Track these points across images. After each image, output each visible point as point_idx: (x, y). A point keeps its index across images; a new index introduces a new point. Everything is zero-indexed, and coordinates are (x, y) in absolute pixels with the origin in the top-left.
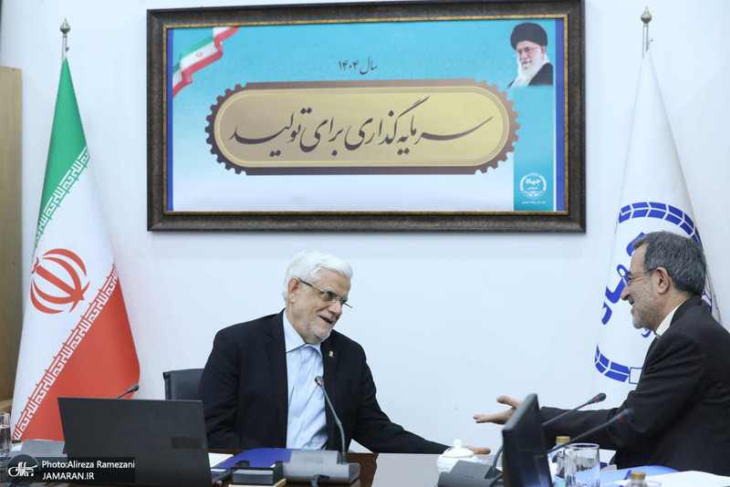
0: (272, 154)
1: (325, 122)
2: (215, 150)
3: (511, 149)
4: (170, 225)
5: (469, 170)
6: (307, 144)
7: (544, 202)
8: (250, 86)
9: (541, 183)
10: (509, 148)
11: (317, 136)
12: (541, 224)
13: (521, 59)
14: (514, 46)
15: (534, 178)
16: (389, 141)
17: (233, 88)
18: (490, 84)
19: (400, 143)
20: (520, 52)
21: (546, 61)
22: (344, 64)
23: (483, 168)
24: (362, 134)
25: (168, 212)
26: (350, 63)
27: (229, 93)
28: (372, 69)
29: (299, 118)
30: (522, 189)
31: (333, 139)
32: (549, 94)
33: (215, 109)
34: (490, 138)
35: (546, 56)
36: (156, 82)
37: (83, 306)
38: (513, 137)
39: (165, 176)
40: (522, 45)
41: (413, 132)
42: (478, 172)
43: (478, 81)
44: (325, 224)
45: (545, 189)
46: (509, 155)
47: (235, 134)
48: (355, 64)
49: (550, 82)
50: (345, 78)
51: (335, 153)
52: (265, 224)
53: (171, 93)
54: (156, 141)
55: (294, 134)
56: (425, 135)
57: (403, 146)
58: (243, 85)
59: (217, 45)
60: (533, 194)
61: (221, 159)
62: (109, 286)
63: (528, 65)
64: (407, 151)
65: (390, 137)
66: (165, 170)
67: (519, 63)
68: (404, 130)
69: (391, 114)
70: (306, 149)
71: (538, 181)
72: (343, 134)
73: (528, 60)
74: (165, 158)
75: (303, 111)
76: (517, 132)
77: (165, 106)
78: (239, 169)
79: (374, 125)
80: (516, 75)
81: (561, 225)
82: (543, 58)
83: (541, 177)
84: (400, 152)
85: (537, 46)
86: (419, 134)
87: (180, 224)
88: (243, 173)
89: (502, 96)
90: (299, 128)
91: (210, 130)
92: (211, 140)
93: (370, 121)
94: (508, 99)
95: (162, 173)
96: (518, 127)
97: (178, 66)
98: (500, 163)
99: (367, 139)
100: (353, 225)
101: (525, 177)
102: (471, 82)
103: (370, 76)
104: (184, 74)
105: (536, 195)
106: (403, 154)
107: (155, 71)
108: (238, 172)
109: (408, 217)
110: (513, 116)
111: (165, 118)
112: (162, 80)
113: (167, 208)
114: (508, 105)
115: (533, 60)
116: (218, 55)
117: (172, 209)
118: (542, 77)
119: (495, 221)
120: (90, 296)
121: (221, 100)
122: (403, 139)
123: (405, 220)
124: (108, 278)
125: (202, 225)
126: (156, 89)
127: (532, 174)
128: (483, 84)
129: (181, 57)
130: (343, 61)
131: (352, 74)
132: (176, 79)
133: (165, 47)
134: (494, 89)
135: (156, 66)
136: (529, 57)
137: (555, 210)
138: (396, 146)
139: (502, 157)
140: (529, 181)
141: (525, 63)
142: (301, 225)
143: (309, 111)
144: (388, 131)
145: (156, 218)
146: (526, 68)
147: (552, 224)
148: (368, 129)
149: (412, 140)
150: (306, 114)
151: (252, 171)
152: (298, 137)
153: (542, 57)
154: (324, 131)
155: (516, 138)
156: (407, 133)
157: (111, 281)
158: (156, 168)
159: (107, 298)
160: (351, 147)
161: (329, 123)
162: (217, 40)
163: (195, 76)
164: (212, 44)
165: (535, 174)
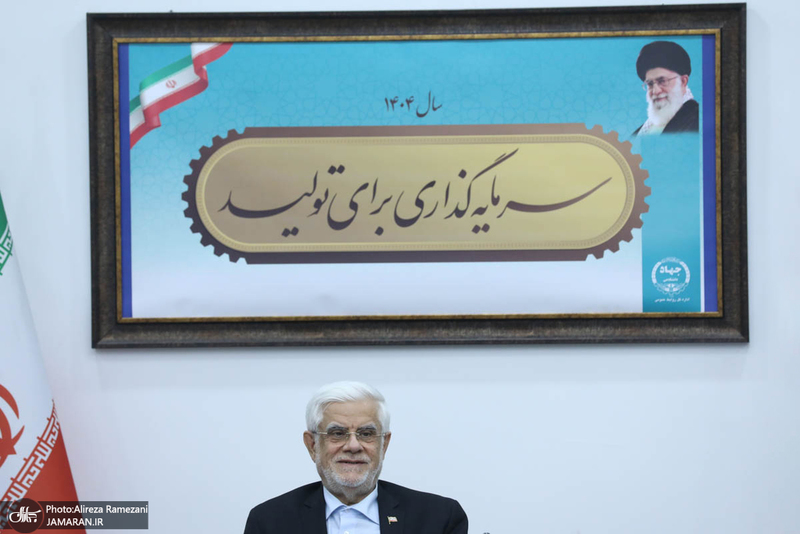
0: (286, 233)
1: (365, 186)
2: (198, 227)
3: (639, 224)
4: (127, 338)
5: (578, 255)
6: (338, 218)
7: (688, 299)
8: (251, 133)
9: (683, 271)
10: (634, 222)
11: (354, 206)
12: (683, 331)
13: (651, 94)
14: (642, 76)
15: (671, 265)
16: (459, 213)
17: (224, 136)
18: (606, 130)
19: (476, 216)
20: (651, 84)
21: (689, 96)
22: (393, 102)
23: (598, 252)
24: (419, 203)
25: (125, 319)
26: (402, 100)
27: (219, 143)
28: (434, 109)
29: (325, 179)
30: (654, 281)
31: (377, 211)
32: (692, 145)
33: (197, 166)
34: (609, 207)
35: (688, 90)
36: (102, 122)
37: (14, 463)
38: (640, 207)
39: (119, 266)
40: (652, 74)
41: (495, 201)
42: (591, 257)
43: (589, 127)
45: (687, 280)
46: (635, 232)
47: (229, 203)
48: (409, 102)
49: (695, 128)
50: (395, 123)
51: (380, 231)
53: (128, 140)
54: (104, 213)
55: (318, 204)
56: (513, 205)
57: (480, 220)
58: (240, 131)
59: (199, 71)
60: (671, 288)
61: (207, 239)
62: (51, 432)
63: (662, 103)
64: (486, 228)
65: (461, 208)
66: (119, 257)
67: (649, 101)
68: (481, 198)
69: (463, 174)
70: (337, 226)
71: (678, 269)
72: (390, 206)
73: (662, 96)
74: (118, 238)
75: (332, 170)
76: (647, 200)
77: (117, 160)
78: (235, 255)
79: (439, 189)
80: (646, 118)
81: (712, 332)
82: (684, 92)
83: (682, 263)
84: (476, 229)
85: (675, 75)
86: (503, 203)
87: (143, 337)
88: (242, 261)
89: (625, 147)
90: (327, 194)
91: (189, 196)
92: (192, 212)
93: (432, 184)
94: (634, 151)
95: (115, 259)
96: (648, 191)
97: (138, 101)
98: (622, 244)
99: (427, 210)
100: (407, 335)
101: (659, 263)
102: (578, 128)
103: (432, 119)
104: (146, 113)
105: (675, 290)
106: (481, 232)
107: (101, 106)
108: (234, 259)
110: (640, 176)
111: (118, 178)
112: (113, 121)
113: (122, 312)
114: (634, 161)
115: (670, 95)
116: (200, 86)
117: (131, 315)
118: (683, 120)
121: (206, 153)
122: (480, 211)
124: (49, 420)
125: (178, 337)
126: (102, 134)
127: (668, 259)
128: (597, 131)
129: (141, 87)
130: (391, 97)
131: (407, 118)
132: (135, 121)
133: (116, 72)
134: (612, 138)
135: (102, 99)
136: (664, 91)
137: (703, 310)
138: (470, 220)
139: (626, 235)
140: (664, 270)
141: (658, 99)
142: (330, 336)
143: (341, 169)
144: (458, 199)
145: (105, 328)
146: (659, 108)
147: (698, 331)
148: (428, 197)
149: (492, 211)
150: (336, 173)
151: (254, 258)
152: (324, 208)
153: (682, 91)
154: (363, 199)
155: (645, 208)
156: (486, 202)
157: (53, 425)
158: (105, 252)
159: (50, 450)
160: (403, 223)
161: (370, 188)
162: (199, 63)
163: (164, 116)
164: (191, 68)
165: (674, 260)
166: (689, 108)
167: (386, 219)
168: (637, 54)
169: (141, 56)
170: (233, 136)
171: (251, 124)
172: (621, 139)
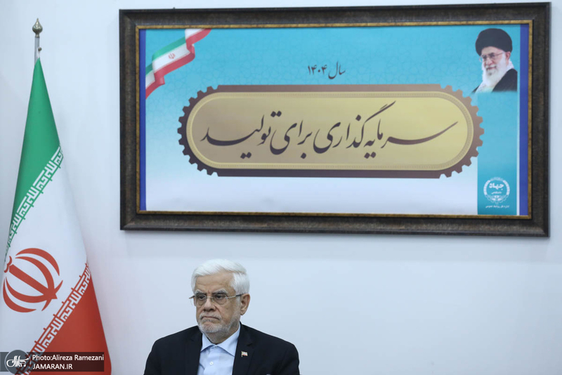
0: (243, 156)
1: (294, 125)
2: (187, 151)
3: (476, 154)
4: (143, 224)
5: (434, 174)
6: (277, 146)
7: (508, 207)
8: (222, 89)
9: (505, 188)
10: (472, 152)
11: (287, 139)
12: (504, 228)
13: (485, 65)
14: (479, 52)
15: (497, 183)
16: (356, 145)
17: (205, 91)
18: (454, 89)
19: (368, 146)
20: (485, 58)
21: (511, 66)
22: (313, 69)
23: (448, 173)
24: (330, 137)
25: (141, 211)
26: (319, 67)
27: (201, 95)
28: (340, 74)
29: (269, 120)
30: (485, 193)
31: (302, 142)
32: (513, 101)
33: (187, 110)
34: (455, 142)
35: (510, 62)
36: (129, 82)
37: (55, 305)
38: (477, 142)
39: (138, 176)
40: (486, 51)
41: (380, 137)
42: (443, 176)
43: (443, 86)
44: (295, 225)
45: (508, 193)
46: (473, 159)
47: (207, 135)
48: (323, 69)
49: (514, 88)
50: (314, 83)
51: (304, 156)
52: (237, 225)
53: (144, 94)
54: (129, 141)
55: (264, 137)
56: (391, 140)
57: (370, 150)
58: (215, 88)
59: (189, 47)
60: (497, 198)
61: (193, 160)
62: (82, 285)
63: (492, 71)
64: (374, 155)
65: (357, 141)
66: (138, 170)
67: (484, 69)
68: (371, 135)
69: (359, 118)
70: (276, 152)
71: (502, 186)
72: (311, 139)
73: (493, 66)
74: (138, 158)
75: (273, 114)
76: (481, 138)
77: (138, 107)
78: (211, 171)
79: (343, 128)
80: (481, 81)
81: (524, 230)
82: (507, 64)
83: (504, 181)
84: (367, 156)
85: (501, 51)
86: (385, 138)
87: (153, 224)
88: (215, 174)
89: (467, 101)
90: (270, 131)
91: (182, 131)
92: (184, 141)
93: (338, 125)
94: (473, 104)
95: (136, 172)
96: (482, 132)
97: (151, 67)
98: (464, 167)
99: (335, 142)
100: (321, 226)
101: (489, 181)
102: (436, 87)
103: (339, 81)
104: (156, 75)
105: (499, 200)
106: (370, 157)
107: (128, 71)
108: (210, 173)
109: (375, 220)
110: (477, 121)
111: (138, 118)
112: (135, 81)
113: (140, 207)
114: (473, 111)
115: (498, 66)
116: (190, 58)
117: (145, 208)
118: (506, 83)
119: (460, 224)
120: (62, 294)
121: (193, 102)
122: (370, 143)
123: (372, 222)
124: (81, 277)
125: (174, 224)
126: (129, 89)
127: (495, 179)
128: (448, 89)
129: (153, 59)
130: (312, 65)
131: (320, 79)
132: (149, 80)
133: (137, 48)
134: (458, 94)
135: (129, 66)
136: (494, 63)
137: (518, 214)
138: (363, 149)
139: (466, 161)
140: (493, 186)
141: (490, 68)
142: (271, 226)
143: (279, 114)
144: (355, 135)
145: (129, 218)
146: (490, 74)
147: (515, 229)
148: (335, 133)
149: (378, 144)
150: (276, 117)
151: (223, 173)
152: (268, 139)
153: (506, 63)
154: (293, 134)
155: (480, 143)
156: (374, 137)
157: (84, 280)
158: (129, 167)
159: (80, 297)
160: (319, 151)
161: (298, 126)
162: (189, 42)
163: (167, 78)
164: (184, 46)
165: (499, 179)
166: (511, 75)
167: (308, 148)
168: (476, 38)
169: (153, 37)
170: (210, 91)
171: (222, 83)
172: (465, 96)
